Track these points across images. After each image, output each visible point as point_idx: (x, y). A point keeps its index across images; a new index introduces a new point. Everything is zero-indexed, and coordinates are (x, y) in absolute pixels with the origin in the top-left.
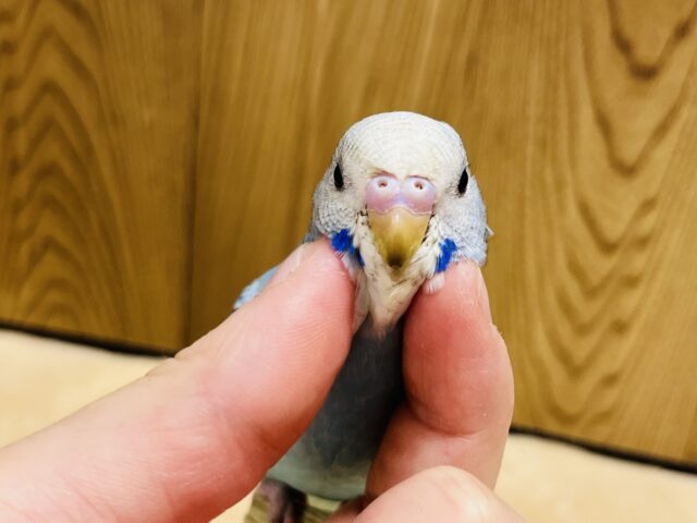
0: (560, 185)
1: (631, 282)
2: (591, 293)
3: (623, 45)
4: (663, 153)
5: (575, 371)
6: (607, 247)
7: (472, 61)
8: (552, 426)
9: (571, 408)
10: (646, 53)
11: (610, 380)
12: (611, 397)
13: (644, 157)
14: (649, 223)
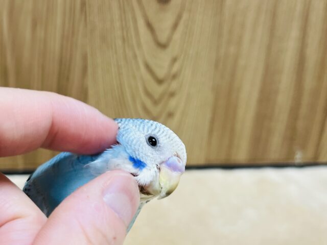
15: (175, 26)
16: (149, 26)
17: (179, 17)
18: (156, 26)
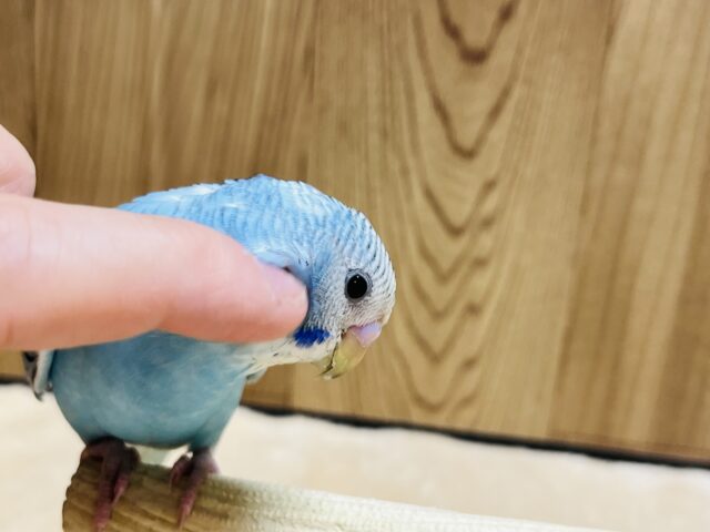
0: (405, 172)
1: (480, 263)
2: (443, 278)
3: (453, 31)
4: (498, 134)
5: (435, 359)
6: (455, 231)
7: (309, 54)
8: (417, 416)
9: (434, 397)
10: (474, 37)
11: (469, 364)
12: (471, 381)
13: (481, 139)
14: (491, 204)
15: (495, 112)
16: (440, 108)
17: (505, 93)
18: (453, 109)
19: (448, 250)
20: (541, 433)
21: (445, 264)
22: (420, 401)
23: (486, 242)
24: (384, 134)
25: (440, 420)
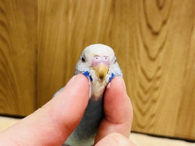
0: (136, 64)
1: (156, 89)
2: (146, 92)
3: (149, 27)
4: (162, 54)
5: (143, 114)
6: (149, 80)
7: (111, 33)
8: (138, 130)
9: (143, 124)
10: (156, 28)
11: (153, 116)
12: (153, 121)
13: (157, 56)
14: (159, 73)
15: (161, 49)
16: (146, 48)
17: (164, 44)
18: (150, 47)
19: (148, 85)
20: (172, 135)
21: (147, 89)
22: (139, 125)
23: (158, 83)
24: (131, 54)
25: (144, 131)
